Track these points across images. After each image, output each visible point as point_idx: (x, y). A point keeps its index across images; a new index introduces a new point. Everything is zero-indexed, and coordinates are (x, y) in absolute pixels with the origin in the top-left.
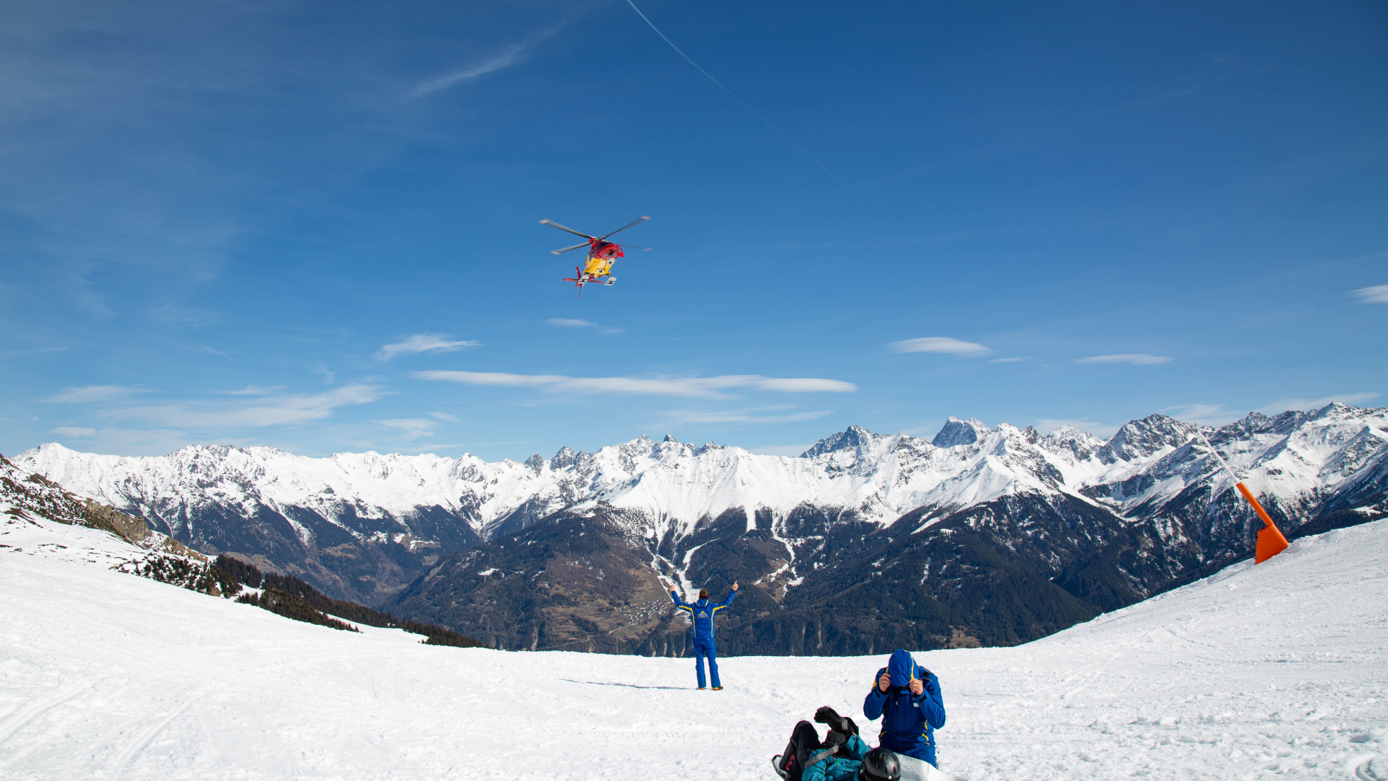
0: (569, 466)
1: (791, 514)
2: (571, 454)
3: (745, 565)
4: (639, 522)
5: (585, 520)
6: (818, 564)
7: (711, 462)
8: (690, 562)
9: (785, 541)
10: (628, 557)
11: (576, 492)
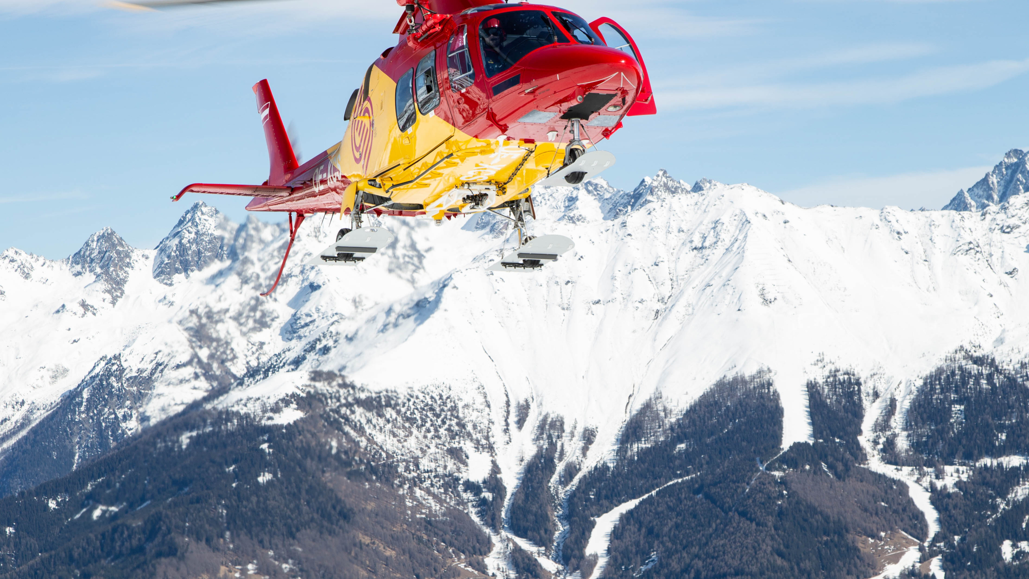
0: (216, 266)
1: (921, 391)
2: (220, 226)
3: (781, 555)
4: (442, 431)
5: (272, 432)
6: (1014, 546)
7: (661, 234)
8: (609, 551)
9: (904, 474)
10: (413, 544)
11: (239, 345)
